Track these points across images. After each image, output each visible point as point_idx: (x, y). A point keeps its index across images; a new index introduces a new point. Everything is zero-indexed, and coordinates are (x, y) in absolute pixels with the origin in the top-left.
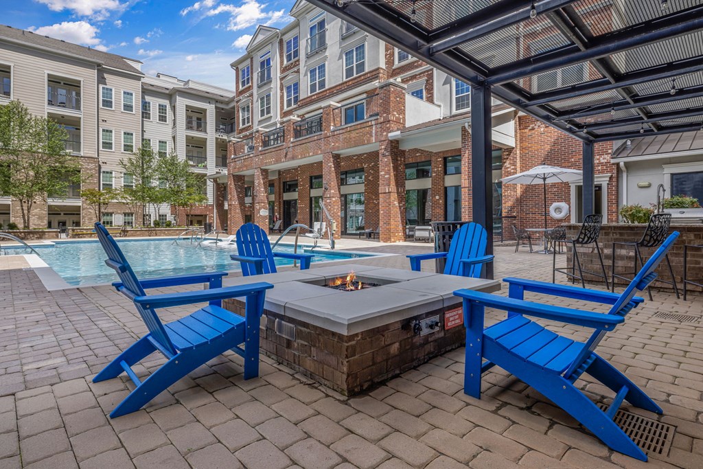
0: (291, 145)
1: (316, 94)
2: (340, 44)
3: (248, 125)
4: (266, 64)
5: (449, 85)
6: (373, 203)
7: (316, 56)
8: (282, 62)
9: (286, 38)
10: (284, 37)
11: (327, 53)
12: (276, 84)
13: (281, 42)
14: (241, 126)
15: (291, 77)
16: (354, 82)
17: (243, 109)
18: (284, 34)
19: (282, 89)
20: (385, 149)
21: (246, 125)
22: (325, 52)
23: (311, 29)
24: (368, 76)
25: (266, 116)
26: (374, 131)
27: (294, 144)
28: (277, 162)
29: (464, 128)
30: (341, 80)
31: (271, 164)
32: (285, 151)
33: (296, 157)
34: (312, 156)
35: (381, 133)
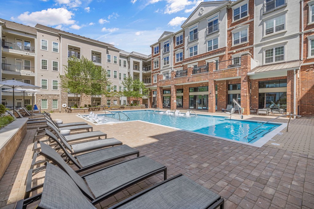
0: (191, 76)
1: (193, 57)
2: (205, 38)
3: (158, 68)
4: (167, 46)
5: (262, 54)
6: (222, 98)
7: (193, 42)
8: (174, 45)
9: (177, 36)
10: (176, 36)
11: (198, 41)
12: (171, 54)
13: (174, 37)
14: (154, 69)
15: (179, 51)
16: (212, 52)
17: (155, 62)
18: (175, 35)
19: (174, 55)
20: (245, 79)
21: (157, 68)
22: (197, 41)
23: (190, 32)
24: (220, 50)
25: (166, 65)
26: (238, 72)
27: (193, 76)
28: (184, 83)
29: (289, 71)
30: (206, 51)
31: (180, 83)
32: (188, 79)
33: (194, 81)
34: (202, 81)
35: (242, 73)
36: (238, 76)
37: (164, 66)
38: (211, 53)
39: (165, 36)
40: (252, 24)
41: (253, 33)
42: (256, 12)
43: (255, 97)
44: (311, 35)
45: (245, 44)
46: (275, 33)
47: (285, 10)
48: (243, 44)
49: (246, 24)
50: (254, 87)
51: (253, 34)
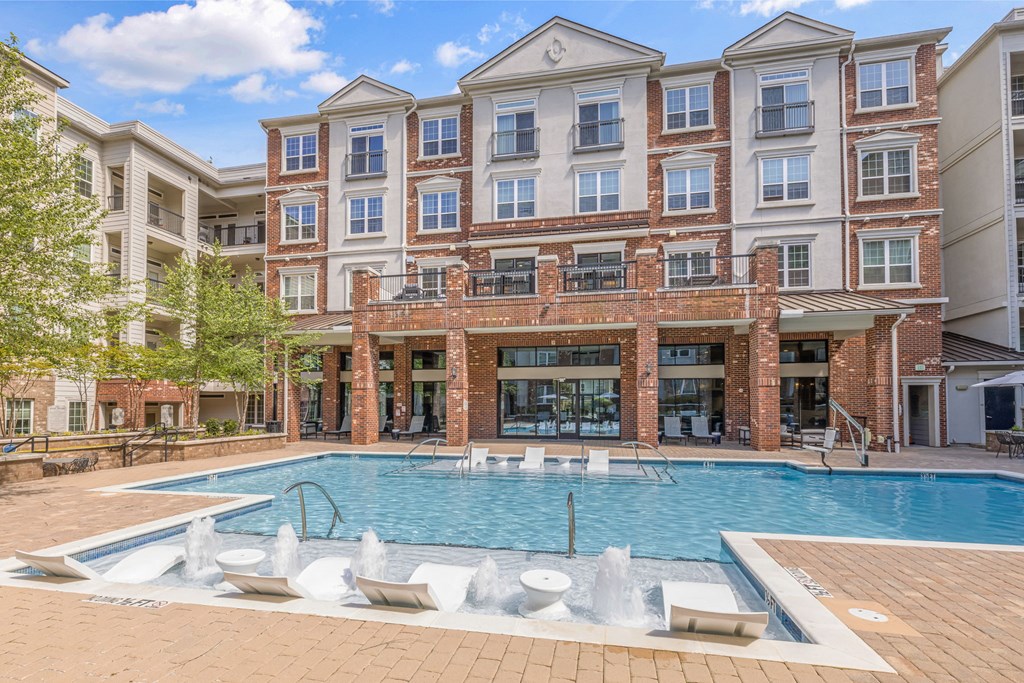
0: (557, 300)
1: (515, 222)
2: (569, 158)
3: (310, 240)
4: (368, 146)
7: (513, 163)
8: (414, 152)
9: (425, 115)
10: (419, 113)
11: (541, 164)
12: (394, 186)
13: (410, 117)
14: (285, 241)
15: (439, 183)
16: (599, 219)
17: (292, 210)
18: (420, 108)
19: (412, 195)
20: (769, 329)
21: (302, 240)
22: (533, 162)
23: (500, 118)
24: (630, 217)
25: (366, 234)
26: (747, 304)
27: (564, 300)
28: (518, 323)
29: (880, 317)
30: (571, 210)
31: (501, 324)
32: (540, 309)
33: (572, 321)
34: (610, 322)
35: (762, 308)
36: (748, 316)
37: (350, 235)
38: (593, 220)
39: (362, 96)
40: (725, 155)
41: (729, 186)
42: (736, 124)
43: (741, 390)
44: (863, 230)
45: (706, 215)
46: (786, 201)
47: (808, 144)
48: (700, 215)
49: (705, 150)
50: (736, 359)
51: (730, 192)
